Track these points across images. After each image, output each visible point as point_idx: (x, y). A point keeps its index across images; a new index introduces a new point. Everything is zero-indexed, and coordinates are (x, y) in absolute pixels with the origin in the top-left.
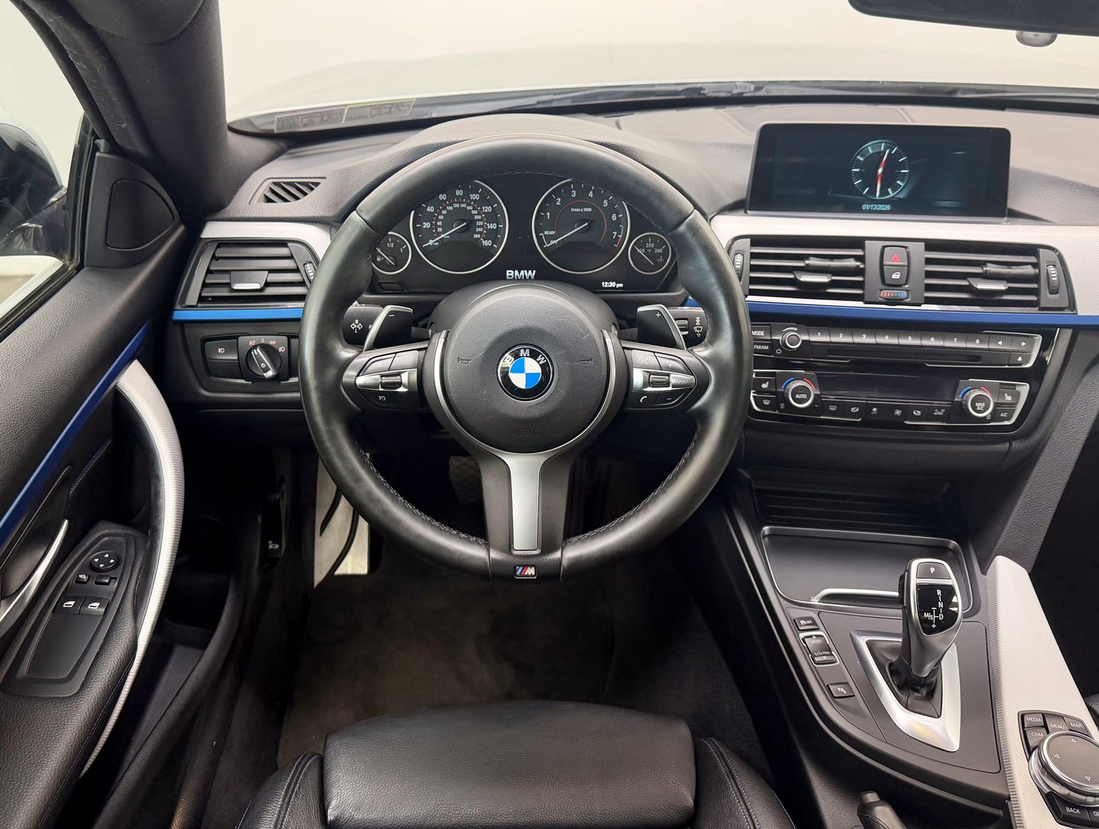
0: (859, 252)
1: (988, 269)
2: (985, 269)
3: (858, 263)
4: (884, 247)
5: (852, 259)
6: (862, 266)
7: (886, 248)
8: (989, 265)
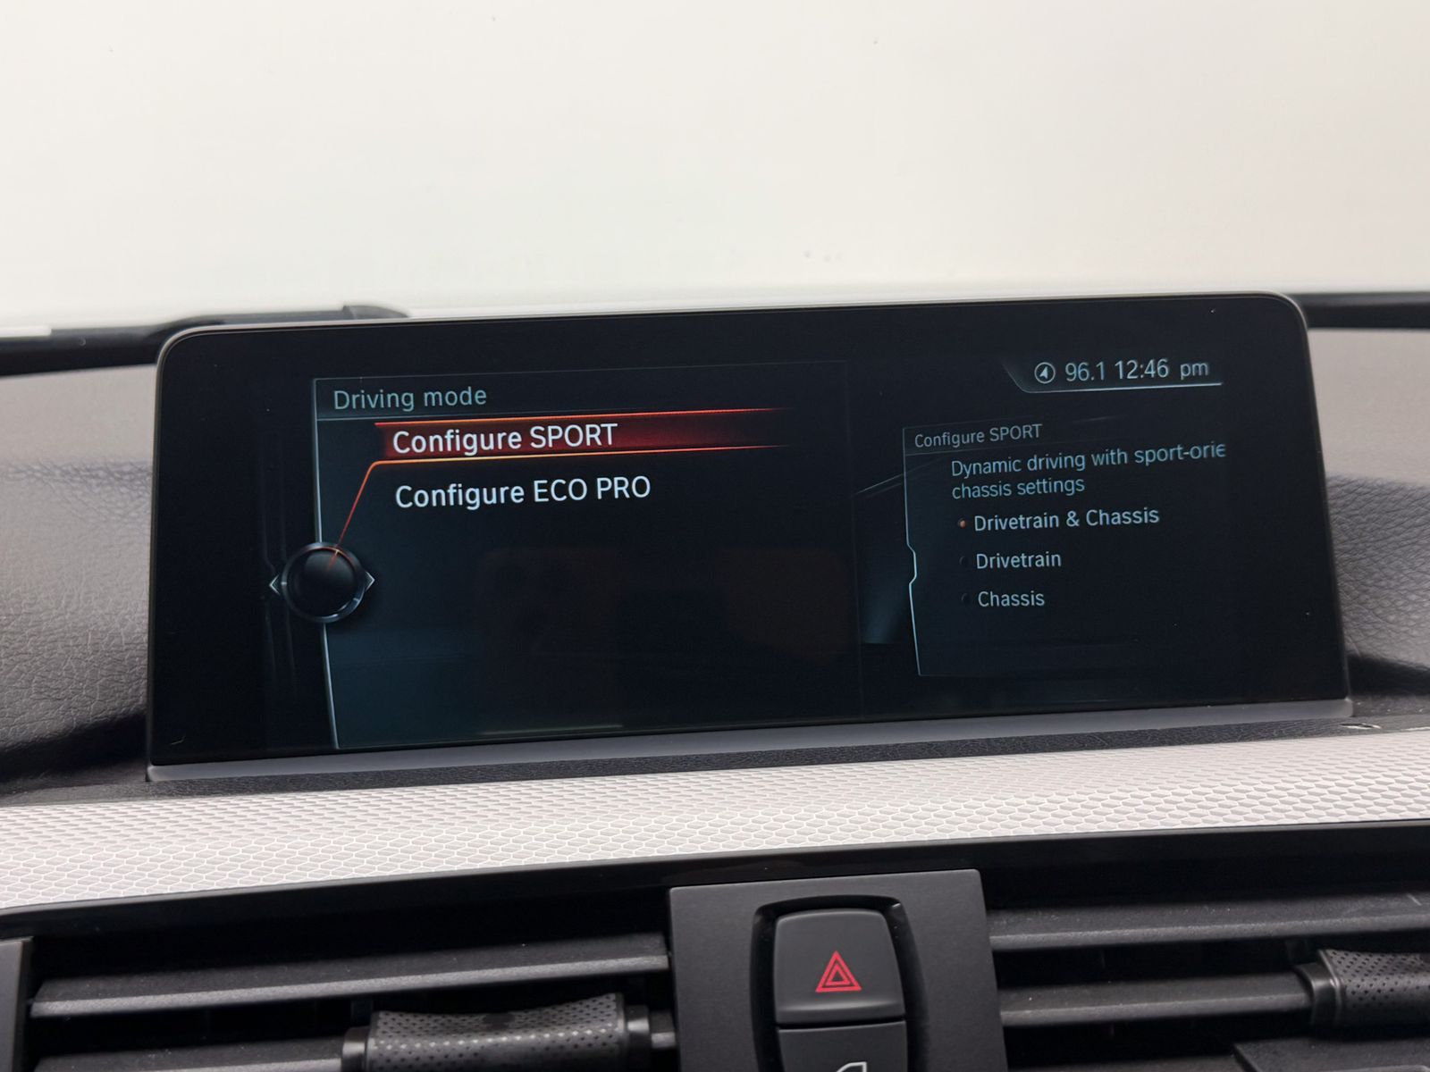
0: (642, 959)
1: (1335, 983)
2: (1317, 984)
3: (639, 1026)
4: (771, 913)
5: (610, 1001)
6: (663, 1038)
7: (782, 921)
8: (1332, 958)
